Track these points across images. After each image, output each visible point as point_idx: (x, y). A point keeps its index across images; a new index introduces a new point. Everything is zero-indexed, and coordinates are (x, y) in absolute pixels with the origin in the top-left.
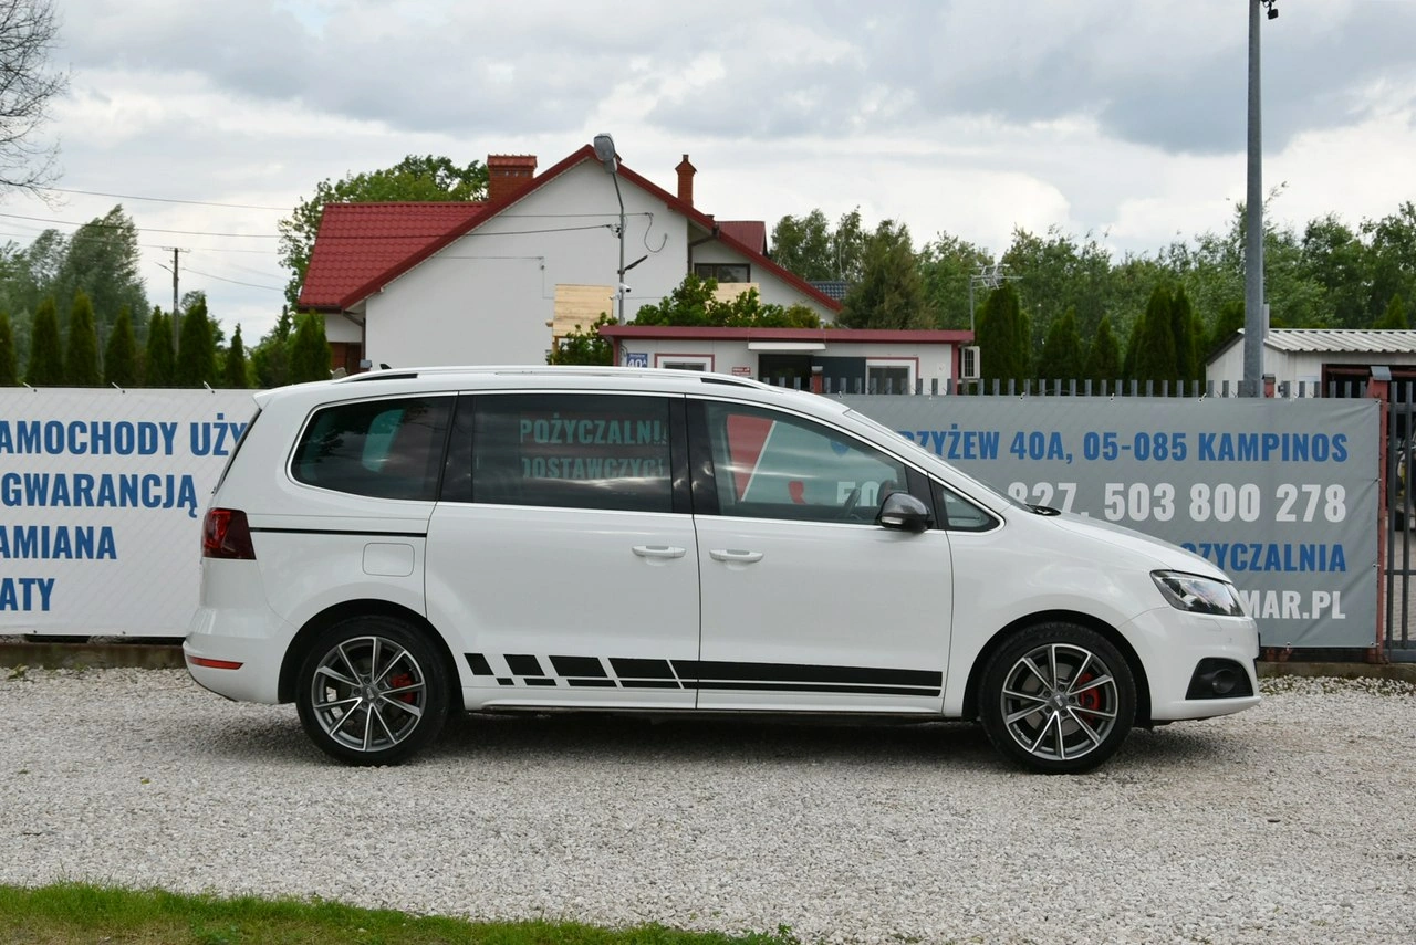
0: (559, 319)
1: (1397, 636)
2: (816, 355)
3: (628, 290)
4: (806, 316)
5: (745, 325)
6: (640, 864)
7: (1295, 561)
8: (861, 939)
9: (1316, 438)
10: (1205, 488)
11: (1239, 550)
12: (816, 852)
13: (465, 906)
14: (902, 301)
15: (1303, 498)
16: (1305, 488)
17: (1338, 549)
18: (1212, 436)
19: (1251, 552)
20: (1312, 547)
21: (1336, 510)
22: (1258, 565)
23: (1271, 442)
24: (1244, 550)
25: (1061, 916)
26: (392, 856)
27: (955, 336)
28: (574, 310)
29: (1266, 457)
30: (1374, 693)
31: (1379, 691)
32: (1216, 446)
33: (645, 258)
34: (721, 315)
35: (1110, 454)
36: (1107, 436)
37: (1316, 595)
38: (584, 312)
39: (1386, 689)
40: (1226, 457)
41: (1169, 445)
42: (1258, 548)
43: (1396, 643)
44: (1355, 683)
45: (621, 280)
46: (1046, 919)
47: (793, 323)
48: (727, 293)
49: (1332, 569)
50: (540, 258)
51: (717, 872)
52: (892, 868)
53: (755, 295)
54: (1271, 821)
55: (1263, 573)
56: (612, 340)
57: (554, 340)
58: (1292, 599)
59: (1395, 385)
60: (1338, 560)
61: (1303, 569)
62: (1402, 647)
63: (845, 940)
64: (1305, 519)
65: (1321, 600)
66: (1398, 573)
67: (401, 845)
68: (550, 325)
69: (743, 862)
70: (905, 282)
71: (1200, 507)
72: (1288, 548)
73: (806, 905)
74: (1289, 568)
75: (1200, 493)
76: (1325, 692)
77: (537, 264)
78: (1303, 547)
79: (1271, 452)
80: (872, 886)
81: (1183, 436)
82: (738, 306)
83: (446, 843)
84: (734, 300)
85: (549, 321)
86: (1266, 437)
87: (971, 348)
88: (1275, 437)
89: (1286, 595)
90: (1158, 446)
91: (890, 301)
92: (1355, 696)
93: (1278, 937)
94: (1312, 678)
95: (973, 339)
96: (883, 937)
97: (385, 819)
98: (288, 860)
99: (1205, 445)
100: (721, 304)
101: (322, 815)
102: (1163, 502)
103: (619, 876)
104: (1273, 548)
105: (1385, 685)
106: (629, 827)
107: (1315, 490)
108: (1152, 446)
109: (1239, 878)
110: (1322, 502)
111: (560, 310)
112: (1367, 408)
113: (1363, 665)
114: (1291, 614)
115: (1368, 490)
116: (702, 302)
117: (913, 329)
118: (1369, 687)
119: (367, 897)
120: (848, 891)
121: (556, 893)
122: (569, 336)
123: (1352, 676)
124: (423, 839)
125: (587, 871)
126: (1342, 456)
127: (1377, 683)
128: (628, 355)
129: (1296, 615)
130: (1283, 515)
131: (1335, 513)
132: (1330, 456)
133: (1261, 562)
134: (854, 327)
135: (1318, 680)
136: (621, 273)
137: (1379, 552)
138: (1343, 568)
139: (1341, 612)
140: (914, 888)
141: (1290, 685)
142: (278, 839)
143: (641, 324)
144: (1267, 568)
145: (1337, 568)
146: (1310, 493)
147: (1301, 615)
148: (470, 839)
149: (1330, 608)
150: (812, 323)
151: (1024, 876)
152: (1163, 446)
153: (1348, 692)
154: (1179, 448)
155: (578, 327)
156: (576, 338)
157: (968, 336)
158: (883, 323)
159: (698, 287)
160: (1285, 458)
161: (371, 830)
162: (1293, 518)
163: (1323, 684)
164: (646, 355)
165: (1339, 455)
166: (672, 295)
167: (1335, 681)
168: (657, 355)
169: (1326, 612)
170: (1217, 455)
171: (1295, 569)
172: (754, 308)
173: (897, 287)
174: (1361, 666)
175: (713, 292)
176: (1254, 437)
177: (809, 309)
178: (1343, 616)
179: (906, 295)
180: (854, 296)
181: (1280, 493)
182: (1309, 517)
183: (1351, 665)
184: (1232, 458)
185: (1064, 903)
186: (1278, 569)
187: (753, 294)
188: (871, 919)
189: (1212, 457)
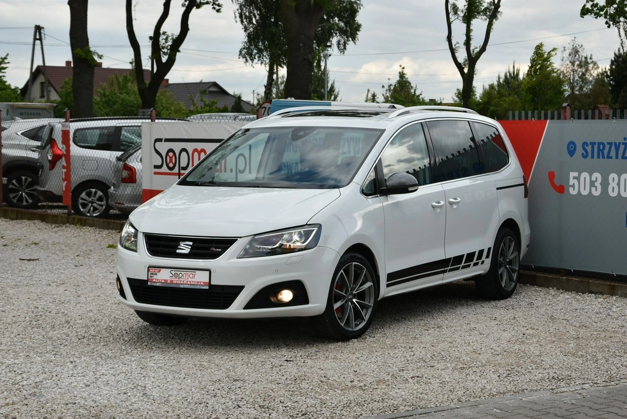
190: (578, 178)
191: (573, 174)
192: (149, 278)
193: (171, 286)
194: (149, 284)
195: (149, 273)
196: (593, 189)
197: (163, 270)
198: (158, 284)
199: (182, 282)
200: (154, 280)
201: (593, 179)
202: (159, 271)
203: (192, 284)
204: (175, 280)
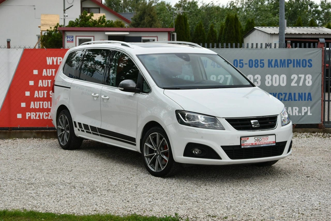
0: (43, 25)
1: (326, 120)
2: (126, 36)
3: (67, 16)
4: (120, 24)
5: (102, 27)
6: (122, 196)
7: (297, 98)
8: (198, 217)
9: (303, 60)
10: (270, 76)
11: (280, 95)
12: (175, 190)
13: (72, 210)
14: (151, 19)
15: (299, 79)
16: (300, 76)
17: (309, 94)
18: (272, 60)
19: (284, 95)
20: (302, 93)
21: (309, 82)
22: (286, 99)
23: (289, 62)
24: (282, 95)
25: (256, 208)
26: (43, 196)
27: (169, 30)
28: (47, 22)
29: (288, 66)
30: (321, 137)
31: (322, 137)
32: (273, 63)
33: (72, 6)
34: (95, 24)
35: (241, 66)
36: (240, 60)
37: (303, 108)
38: (50, 23)
39: (324, 136)
40: (276, 66)
41: (259, 63)
42: (286, 94)
43: (326, 122)
44: (315, 134)
45: (64, 13)
46: (252, 209)
47: (116, 26)
48: (96, 17)
49: (308, 100)
50: (34, 6)
51: (147, 197)
52: (199, 195)
53: (105, 17)
54: (307, 177)
55: (287, 101)
56: (62, 32)
57: (41, 32)
58: (296, 109)
59: (326, 44)
60: (309, 97)
61: (299, 100)
62: (328, 123)
63: (193, 217)
64: (300, 85)
65: (305, 109)
66: (327, 101)
67: (45, 192)
68: (39, 27)
69: (153, 194)
70: (152, 13)
71: (268, 82)
72: (295, 94)
73: (178, 207)
74: (295, 100)
75: (268, 77)
76: (307, 137)
77: (33, 7)
78: (299, 94)
79: (289, 65)
80: (196, 200)
81: (263, 60)
82: (99, 20)
83: (59, 191)
84: (98, 19)
85: (39, 26)
86: (288, 60)
87: (174, 33)
88: (291, 60)
89: (294, 108)
90: (256, 63)
91: (147, 19)
92: (316, 138)
93: (324, 212)
94: (302, 133)
95: (174, 30)
96: (205, 216)
97: (37, 184)
98: (10, 198)
99: (270, 63)
100: (94, 20)
101: (16, 183)
102: (257, 80)
103: (117, 199)
104: (290, 94)
105: (324, 135)
106: (115, 184)
107: (303, 76)
108: (254, 63)
109: (305, 194)
110: (305, 80)
111: (43, 22)
112: (318, 51)
113: (318, 129)
114: (296, 114)
115: (318, 76)
116: (89, 19)
117: (154, 28)
118: (319, 136)
119: (40, 209)
120: (189, 202)
121: (99, 205)
122: (47, 30)
123: (314, 132)
124: (51, 190)
125: (107, 199)
126: (311, 66)
127: (321, 134)
128: (67, 36)
129: (297, 114)
130: (293, 84)
131: (309, 83)
132: (307, 66)
133: (287, 98)
134: (136, 27)
135: (304, 134)
136: (64, 10)
137: (322, 95)
138: (311, 100)
139: (310, 113)
140: (208, 200)
141: (296, 135)
142: (5, 192)
143: (70, 27)
144: (289, 100)
145: (309, 100)
146: (301, 77)
147: (299, 114)
148: (66, 189)
149: (307, 112)
150: (122, 26)
151: (240, 196)
152: (257, 63)
153: (313, 137)
154: (262, 64)
155: (51, 28)
156: (50, 31)
157: (173, 29)
158: (145, 26)
159: (87, 15)
160: (294, 66)
161: (33, 188)
162: (296, 85)
163: (306, 135)
164: (73, 36)
165: (310, 65)
166: (79, 17)
167: (309, 134)
168: (76, 36)
169: (306, 113)
170: (273, 66)
171: (297, 100)
172: (104, 21)
173: (149, 15)
174: (316, 129)
175: (92, 17)
176: (284, 60)
177: (121, 22)
178: (311, 114)
179: (152, 17)
180: (136, 17)
181: (292, 77)
182: (301, 84)
183: (314, 129)
184: (278, 67)
185: (255, 203)
186: (292, 100)
187: (104, 17)
188: (199, 211)
189: (272, 67)
192: (242, 143)
193: (256, 146)
194: (242, 147)
195: (242, 141)
197: (250, 138)
198: (248, 147)
199: (261, 143)
200: (245, 145)
202: (248, 139)
203: (267, 144)
204: (258, 143)
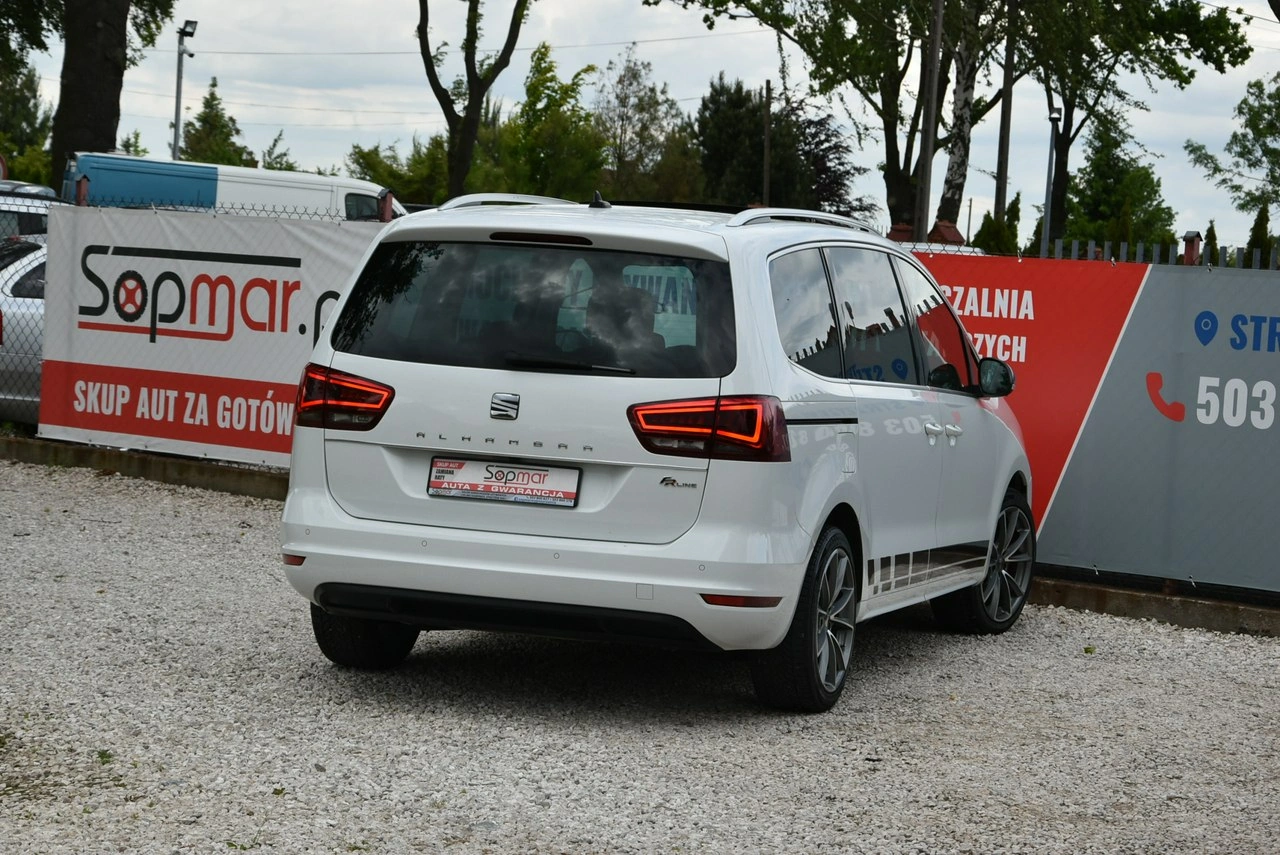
190: (1219, 391)
191: (1205, 382)
196: (1255, 416)
201: (1257, 393)
